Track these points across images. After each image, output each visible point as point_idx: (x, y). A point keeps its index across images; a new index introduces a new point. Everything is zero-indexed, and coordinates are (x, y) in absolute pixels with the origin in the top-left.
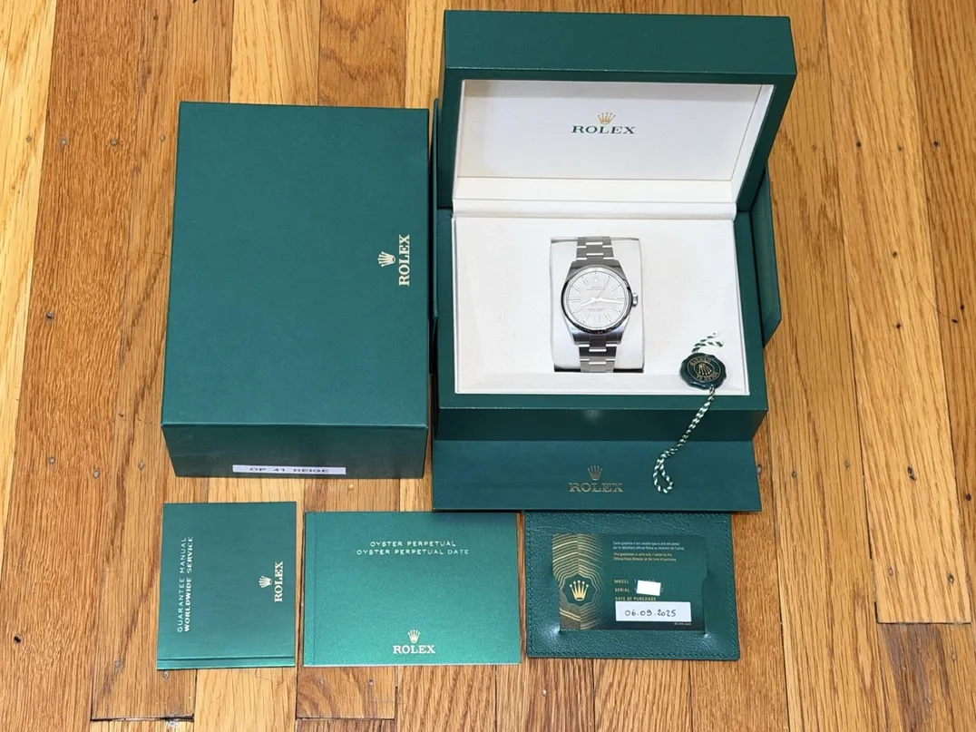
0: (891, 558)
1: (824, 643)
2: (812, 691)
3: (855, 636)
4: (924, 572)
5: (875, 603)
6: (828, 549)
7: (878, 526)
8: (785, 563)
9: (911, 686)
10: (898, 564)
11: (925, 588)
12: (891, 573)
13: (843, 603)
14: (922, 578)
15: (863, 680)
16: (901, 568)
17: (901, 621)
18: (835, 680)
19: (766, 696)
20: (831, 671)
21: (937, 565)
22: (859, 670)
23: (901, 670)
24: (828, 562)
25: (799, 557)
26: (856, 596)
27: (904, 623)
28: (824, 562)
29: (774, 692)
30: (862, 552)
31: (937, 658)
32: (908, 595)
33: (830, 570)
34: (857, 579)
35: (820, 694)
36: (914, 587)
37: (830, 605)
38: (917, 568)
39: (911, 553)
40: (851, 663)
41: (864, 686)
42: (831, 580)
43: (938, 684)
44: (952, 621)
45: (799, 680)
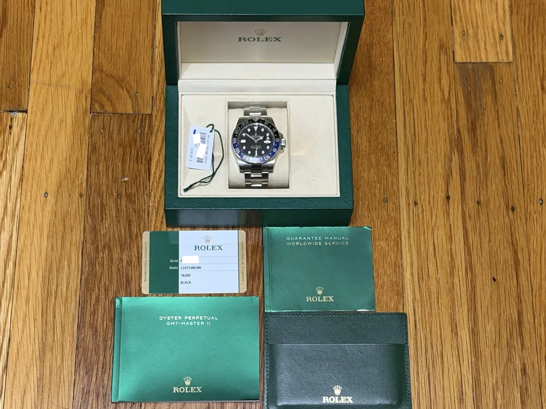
0: (465, 25)
1: (420, 74)
2: (411, 101)
3: (440, 69)
4: (485, 33)
5: (453, 52)
6: (425, 20)
7: (457, 7)
8: (398, 28)
9: (473, 97)
10: (469, 29)
11: (485, 43)
12: (464, 34)
13: (433, 51)
14: (483, 37)
15: (443, 95)
16: (471, 31)
17: (469, 61)
18: (426, 94)
19: (382, 103)
20: (424, 90)
21: (493, 30)
22: (441, 89)
23: (468, 89)
24: (425, 28)
25: (407, 26)
26: (442, 47)
27: (470, 63)
28: (422, 28)
29: (388, 101)
30: (446, 22)
31: (490, 82)
32: (474, 47)
33: (426, 33)
34: (443, 37)
35: (416, 102)
36: (478, 42)
37: (425, 52)
38: (481, 31)
39: (477, 23)
40: (437, 86)
41: (444, 98)
42: (426, 38)
43: (490, 97)
44: (501, 61)
45: (403, 94)
